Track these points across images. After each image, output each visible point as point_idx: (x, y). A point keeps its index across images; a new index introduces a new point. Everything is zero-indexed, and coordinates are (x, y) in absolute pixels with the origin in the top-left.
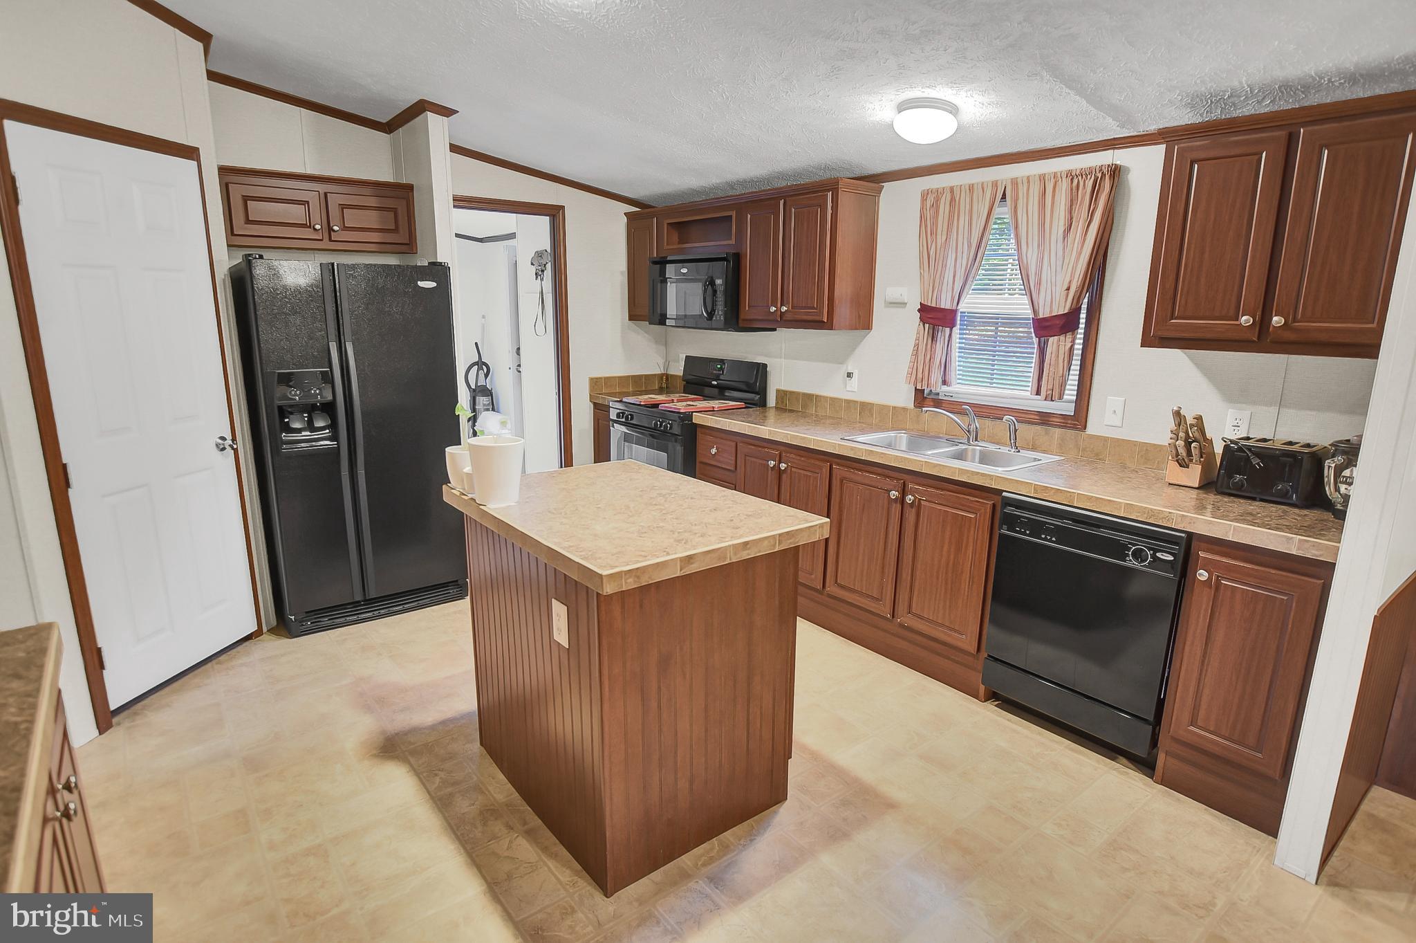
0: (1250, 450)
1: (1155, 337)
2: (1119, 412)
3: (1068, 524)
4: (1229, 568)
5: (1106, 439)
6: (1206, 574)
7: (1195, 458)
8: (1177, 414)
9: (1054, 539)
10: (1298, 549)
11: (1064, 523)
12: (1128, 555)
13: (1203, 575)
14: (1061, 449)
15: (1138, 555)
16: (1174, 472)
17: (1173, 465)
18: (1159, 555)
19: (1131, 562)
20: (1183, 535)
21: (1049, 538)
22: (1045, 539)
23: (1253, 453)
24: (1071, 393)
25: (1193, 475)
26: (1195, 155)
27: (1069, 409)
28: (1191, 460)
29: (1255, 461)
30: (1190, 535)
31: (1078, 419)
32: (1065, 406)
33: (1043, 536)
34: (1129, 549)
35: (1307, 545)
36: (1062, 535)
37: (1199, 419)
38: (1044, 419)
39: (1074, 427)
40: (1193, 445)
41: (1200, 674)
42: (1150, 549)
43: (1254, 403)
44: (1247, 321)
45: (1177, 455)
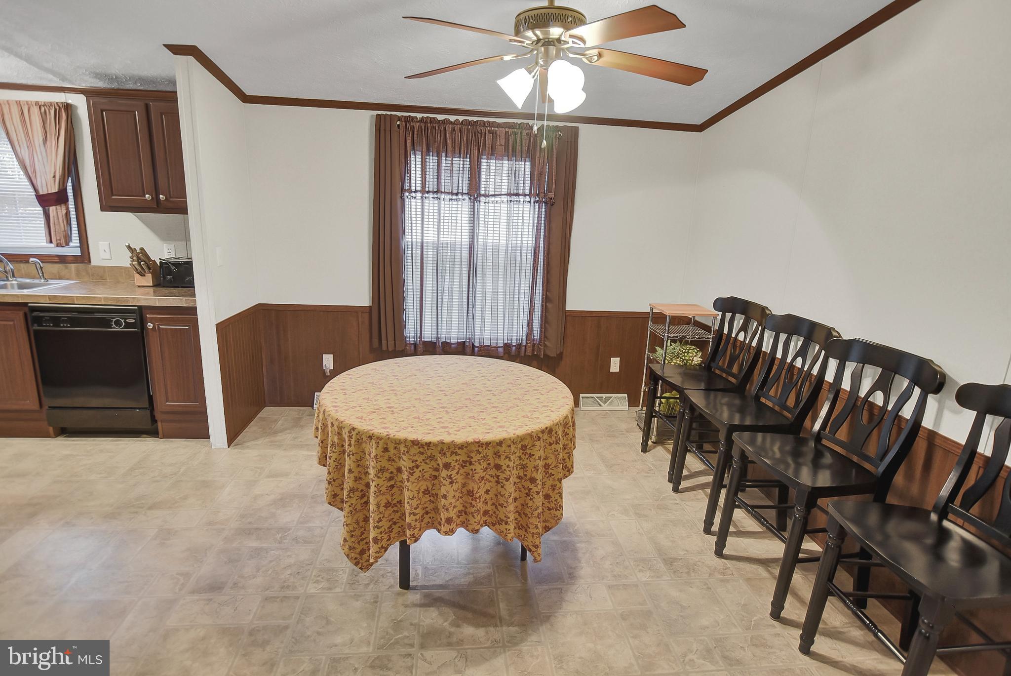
0: (170, 263)
1: (107, 205)
2: (108, 250)
3: (75, 315)
4: (161, 320)
5: (104, 267)
6: (152, 325)
7: (146, 270)
8: (129, 247)
9: (69, 325)
10: (186, 304)
11: (74, 315)
12: (112, 325)
13: (150, 325)
14: (78, 275)
15: (118, 323)
16: (139, 280)
17: (137, 276)
18: (127, 320)
19: (115, 328)
20: (136, 308)
21: (65, 325)
22: (64, 327)
23: (172, 264)
24: (75, 241)
25: (148, 280)
26: (103, 107)
27: (77, 252)
28: (145, 272)
29: (173, 268)
30: (140, 307)
31: (84, 257)
32: (73, 249)
33: (62, 325)
34: (112, 321)
35: (189, 301)
36: (73, 322)
37: (142, 249)
38: (62, 259)
39: (83, 262)
40: (142, 263)
41: (164, 376)
42: (122, 319)
43: (175, 240)
44: (149, 197)
45: (137, 270)
